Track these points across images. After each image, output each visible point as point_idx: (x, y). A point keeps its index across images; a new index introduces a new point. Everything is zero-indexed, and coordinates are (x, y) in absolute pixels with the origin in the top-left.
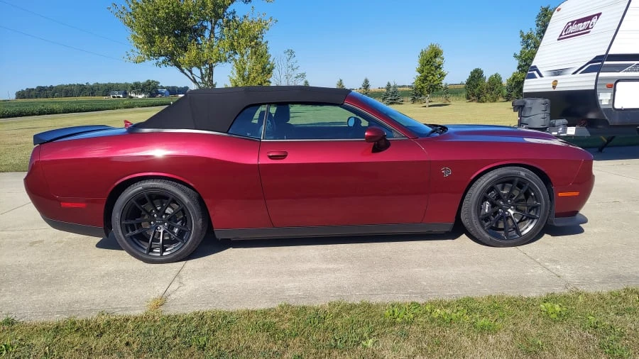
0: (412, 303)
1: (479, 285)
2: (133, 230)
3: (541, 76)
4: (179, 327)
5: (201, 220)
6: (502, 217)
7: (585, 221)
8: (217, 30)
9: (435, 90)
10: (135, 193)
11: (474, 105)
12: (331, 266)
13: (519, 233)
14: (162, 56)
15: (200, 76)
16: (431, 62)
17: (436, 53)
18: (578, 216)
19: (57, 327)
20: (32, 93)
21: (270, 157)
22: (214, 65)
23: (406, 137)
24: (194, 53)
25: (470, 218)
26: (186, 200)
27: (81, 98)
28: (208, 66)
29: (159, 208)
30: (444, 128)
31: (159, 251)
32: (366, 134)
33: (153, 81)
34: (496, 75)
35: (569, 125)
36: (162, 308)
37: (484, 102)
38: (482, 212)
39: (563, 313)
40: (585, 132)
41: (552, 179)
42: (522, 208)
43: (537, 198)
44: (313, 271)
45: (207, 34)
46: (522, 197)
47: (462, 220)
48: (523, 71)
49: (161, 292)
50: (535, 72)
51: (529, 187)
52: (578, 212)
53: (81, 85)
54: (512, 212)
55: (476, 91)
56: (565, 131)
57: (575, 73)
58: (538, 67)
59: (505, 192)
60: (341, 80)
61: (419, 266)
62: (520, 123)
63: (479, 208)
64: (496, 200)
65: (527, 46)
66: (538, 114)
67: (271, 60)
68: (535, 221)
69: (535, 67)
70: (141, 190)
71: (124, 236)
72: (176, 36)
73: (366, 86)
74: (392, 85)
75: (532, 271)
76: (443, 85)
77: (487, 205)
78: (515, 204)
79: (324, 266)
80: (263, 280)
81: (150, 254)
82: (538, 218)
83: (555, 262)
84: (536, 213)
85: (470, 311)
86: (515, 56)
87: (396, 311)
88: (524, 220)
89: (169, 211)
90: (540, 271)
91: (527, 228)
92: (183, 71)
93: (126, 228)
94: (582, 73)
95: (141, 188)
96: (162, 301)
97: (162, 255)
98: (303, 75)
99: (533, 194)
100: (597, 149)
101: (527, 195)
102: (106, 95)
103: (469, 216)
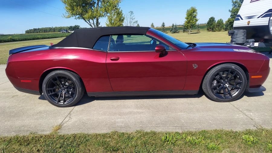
0: (176, 133)
1: (210, 123)
2: (52, 92)
3: (242, 19)
4: (64, 142)
5: (81, 88)
6: (222, 88)
7: (265, 90)
8: (100, 4)
9: (193, 27)
10: (52, 76)
11: (211, 33)
12: (139, 110)
13: (231, 95)
14: (77, 15)
15: (93, 23)
16: (192, 15)
17: (194, 11)
18: (261, 87)
19: (10, 140)
20: (32, 31)
21: (111, 60)
22: (98, 18)
23: (175, 49)
24: (90, 13)
25: (207, 89)
26: (74, 79)
27: (50, 33)
28: (96, 19)
29: (63, 83)
30: (195, 45)
31: (63, 102)
32: (156, 48)
33: (77, 26)
34: (220, 20)
35: (255, 42)
36: (59, 131)
37: (215, 31)
38: (213, 86)
39: (255, 141)
40: (263, 45)
41: (248, 69)
42: (233, 83)
43: (240, 79)
44: (130, 113)
45: (96, 5)
46: (233, 78)
47: (203, 89)
48: (233, 17)
49: (61, 122)
50: (239, 18)
51: (236, 74)
52: (261, 85)
53: (50, 28)
54: (227, 85)
55: (211, 27)
56: (253, 45)
57: (258, 18)
58: (241, 15)
59: (224, 76)
60: (153, 23)
61: (181, 111)
62: (232, 41)
63: (211, 84)
64: (220, 80)
65: (235, 6)
66: (240, 37)
67: (123, 15)
68: (239, 90)
69: (239, 15)
70: (54, 75)
71: (48, 95)
72: (83, 7)
73: (163, 25)
74: (175, 25)
75: (238, 115)
76: (197, 24)
77: (215, 82)
78: (229, 82)
79: (136, 110)
80: (107, 117)
81: (59, 103)
82: (240, 89)
83: (250, 111)
84: (240, 86)
85: (205, 138)
86: (229, 11)
87: (168, 137)
88: (234, 89)
89: (67, 84)
90: (242, 116)
91: (235, 93)
92: (86, 21)
93: (48, 92)
94: (261, 17)
95: (54, 74)
96: (60, 127)
97: (64, 104)
98: (137, 22)
99: (238, 77)
100: (268, 53)
101: (235, 77)
102: (59, 32)
103: (206, 87)
